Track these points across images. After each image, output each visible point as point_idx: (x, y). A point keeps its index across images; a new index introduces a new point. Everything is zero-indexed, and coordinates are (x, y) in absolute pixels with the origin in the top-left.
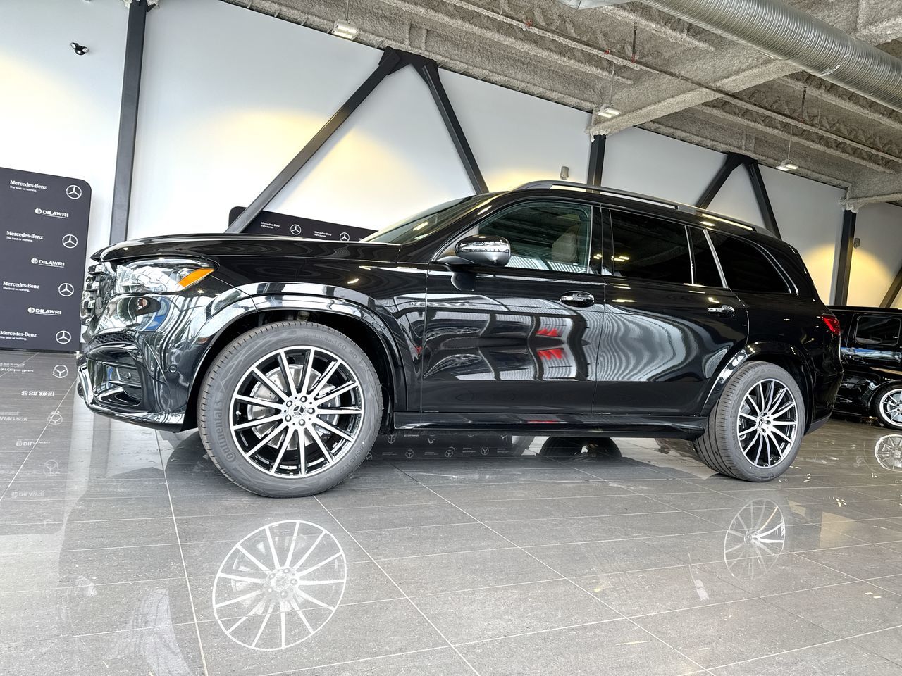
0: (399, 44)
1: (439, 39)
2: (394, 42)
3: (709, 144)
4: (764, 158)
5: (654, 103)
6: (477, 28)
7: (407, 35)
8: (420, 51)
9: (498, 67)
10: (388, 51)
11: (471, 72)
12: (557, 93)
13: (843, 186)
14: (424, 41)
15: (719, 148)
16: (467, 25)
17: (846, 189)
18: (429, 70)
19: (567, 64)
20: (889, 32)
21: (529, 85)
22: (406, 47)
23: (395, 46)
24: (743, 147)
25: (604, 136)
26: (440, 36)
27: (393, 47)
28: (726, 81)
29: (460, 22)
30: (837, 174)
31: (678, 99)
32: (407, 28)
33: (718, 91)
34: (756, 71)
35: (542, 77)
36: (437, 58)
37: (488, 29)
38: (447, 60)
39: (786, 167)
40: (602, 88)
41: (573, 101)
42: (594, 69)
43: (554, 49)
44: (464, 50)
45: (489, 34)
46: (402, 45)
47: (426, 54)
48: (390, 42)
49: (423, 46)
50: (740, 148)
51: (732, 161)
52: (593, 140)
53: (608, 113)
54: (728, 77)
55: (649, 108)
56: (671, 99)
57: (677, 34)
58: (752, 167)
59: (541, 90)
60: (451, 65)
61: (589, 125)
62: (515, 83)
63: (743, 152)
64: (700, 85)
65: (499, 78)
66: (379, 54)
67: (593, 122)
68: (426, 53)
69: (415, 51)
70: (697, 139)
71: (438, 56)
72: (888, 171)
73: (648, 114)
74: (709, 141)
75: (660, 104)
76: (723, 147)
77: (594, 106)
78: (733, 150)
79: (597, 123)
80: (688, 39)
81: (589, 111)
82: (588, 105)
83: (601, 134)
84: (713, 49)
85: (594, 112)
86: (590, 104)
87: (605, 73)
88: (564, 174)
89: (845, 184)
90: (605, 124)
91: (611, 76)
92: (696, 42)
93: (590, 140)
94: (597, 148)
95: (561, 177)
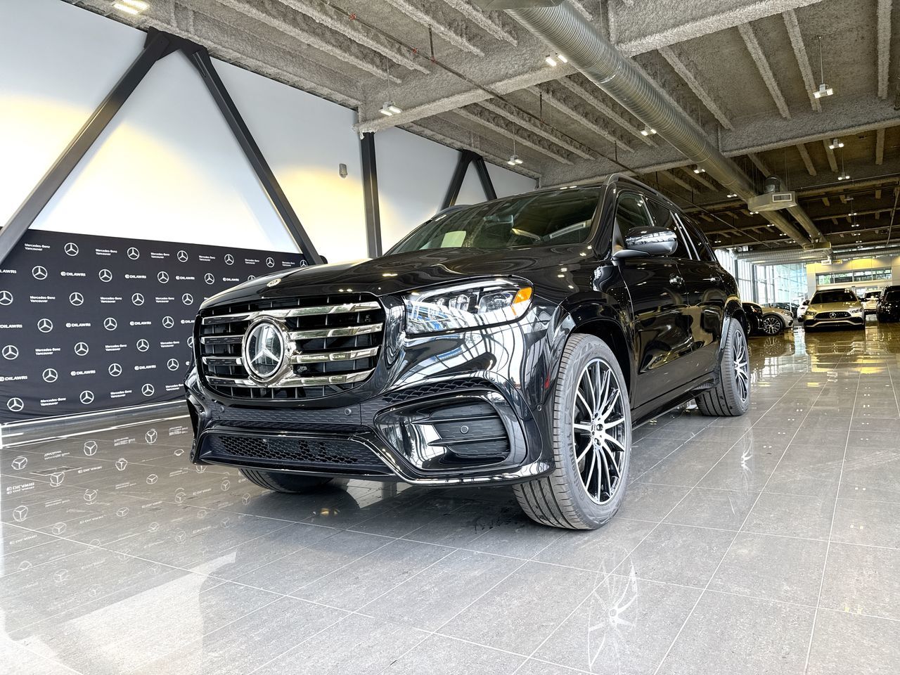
0: (166, 25)
1: (206, 23)
2: (160, 23)
3: (448, 142)
4: (487, 154)
5: (429, 102)
6: (264, 15)
7: (173, 15)
8: (190, 35)
9: (269, 59)
10: (152, 33)
11: (243, 62)
12: (327, 89)
13: (536, 177)
14: (192, 23)
15: (455, 146)
16: (254, 11)
17: (537, 179)
18: (199, 57)
19: (346, 60)
20: (634, 50)
21: (301, 79)
22: (173, 29)
23: (161, 26)
24: (473, 145)
25: (373, 133)
26: (206, 19)
27: (157, 28)
28: (499, 84)
29: (247, 6)
30: (532, 166)
31: (453, 99)
32: (172, 7)
33: (492, 93)
34: (526, 76)
35: (310, 71)
36: (208, 44)
37: (274, 17)
38: (219, 47)
39: (514, 162)
40: (364, 85)
41: (340, 97)
42: (370, 66)
43: (335, 44)
44: (233, 37)
45: (277, 23)
46: (169, 27)
47: (196, 39)
48: (156, 22)
49: (191, 29)
50: (470, 145)
51: (467, 158)
52: (362, 137)
53: (390, 111)
54: (500, 81)
55: (423, 107)
56: (446, 99)
57: (458, 38)
58: (479, 161)
59: (313, 85)
60: (222, 54)
61: (357, 122)
62: (287, 76)
63: (473, 149)
64: (480, 87)
65: (272, 70)
66: (143, 35)
67: (360, 120)
68: (196, 37)
69: (184, 35)
70: (440, 137)
71: (209, 42)
72: (569, 163)
73: (419, 113)
74: (449, 139)
75: (435, 104)
76: (458, 145)
77: (360, 103)
78: (466, 147)
79: (365, 120)
80: (467, 44)
81: (355, 109)
82: (353, 102)
83: (370, 132)
84: (483, 54)
85: (359, 110)
86: (355, 102)
87: (380, 71)
88: (343, 172)
89: (537, 175)
90: (376, 122)
91: (385, 74)
92: (472, 47)
93: (359, 136)
94: (368, 145)
95: (342, 175)
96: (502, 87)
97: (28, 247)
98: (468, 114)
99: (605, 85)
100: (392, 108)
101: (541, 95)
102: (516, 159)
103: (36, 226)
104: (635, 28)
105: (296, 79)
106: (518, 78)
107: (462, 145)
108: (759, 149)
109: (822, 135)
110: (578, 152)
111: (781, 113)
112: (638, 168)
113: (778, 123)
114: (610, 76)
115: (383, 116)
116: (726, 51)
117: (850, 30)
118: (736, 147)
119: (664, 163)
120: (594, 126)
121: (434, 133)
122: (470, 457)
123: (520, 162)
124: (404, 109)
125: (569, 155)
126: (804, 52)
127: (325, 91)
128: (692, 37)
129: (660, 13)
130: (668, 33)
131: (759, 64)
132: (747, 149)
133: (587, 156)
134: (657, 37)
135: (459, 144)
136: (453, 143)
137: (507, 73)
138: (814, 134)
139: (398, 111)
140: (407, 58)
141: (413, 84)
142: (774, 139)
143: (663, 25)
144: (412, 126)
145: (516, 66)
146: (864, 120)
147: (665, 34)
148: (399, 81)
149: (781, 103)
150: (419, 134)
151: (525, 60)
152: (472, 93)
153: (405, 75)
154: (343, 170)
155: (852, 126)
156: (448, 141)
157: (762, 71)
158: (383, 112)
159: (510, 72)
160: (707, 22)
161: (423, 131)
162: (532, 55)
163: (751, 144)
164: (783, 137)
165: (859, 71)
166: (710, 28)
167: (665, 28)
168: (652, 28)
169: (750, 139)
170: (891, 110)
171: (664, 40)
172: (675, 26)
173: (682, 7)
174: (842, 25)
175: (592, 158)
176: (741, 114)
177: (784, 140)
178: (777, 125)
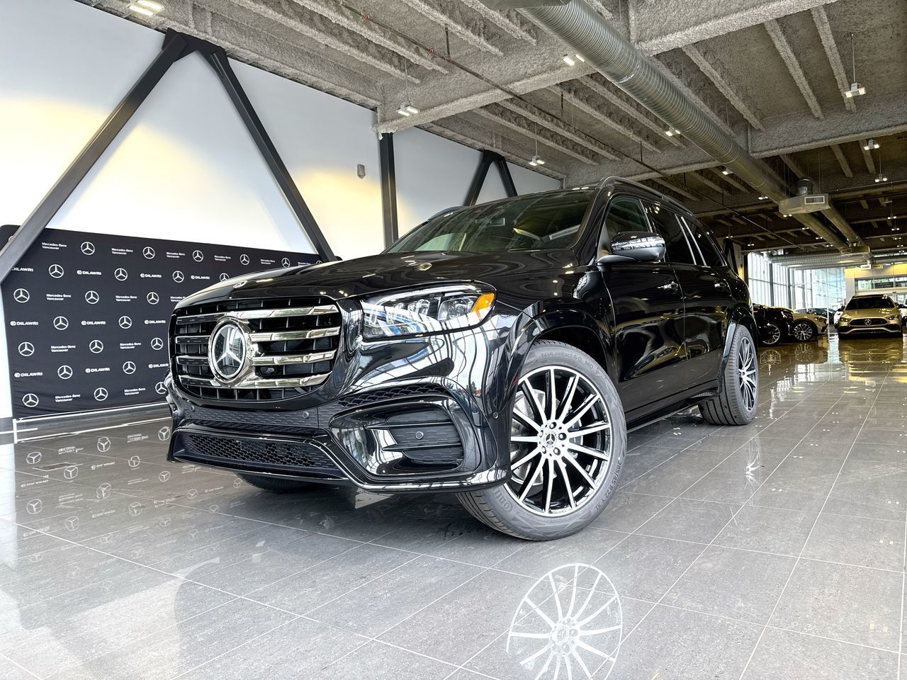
0: (183, 26)
1: (224, 24)
2: (177, 24)
3: (469, 143)
4: (509, 155)
5: (447, 102)
6: (281, 16)
7: (191, 16)
8: (207, 36)
9: (287, 59)
10: (169, 33)
11: (260, 62)
12: (345, 89)
13: (560, 178)
14: (210, 24)
15: (477, 146)
16: (271, 11)
17: (561, 180)
18: (217, 58)
19: (364, 60)
20: (654, 49)
21: (319, 80)
22: (191, 30)
23: (178, 28)
24: (494, 145)
25: (392, 134)
26: (224, 20)
27: (175, 29)
28: (517, 84)
29: (263, 7)
30: (556, 167)
31: (471, 99)
32: (190, 8)
33: (510, 93)
34: (545, 76)
35: (328, 72)
36: (225, 45)
37: (291, 17)
38: (237, 48)
39: (536, 163)
40: (383, 86)
41: (359, 97)
42: (388, 67)
43: (352, 44)
44: (251, 38)
45: (292, 23)
46: (187, 28)
47: (213, 40)
48: (174, 23)
49: (209, 30)
50: (492, 145)
51: (488, 158)
52: (381, 138)
53: (408, 112)
54: (519, 81)
55: (441, 107)
56: (464, 99)
57: (476, 37)
58: (501, 162)
59: (331, 85)
60: (240, 54)
61: (375, 122)
62: (305, 77)
63: (495, 150)
64: (497, 87)
65: (290, 71)
66: (161, 36)
67: (379, 120)
68: (214, 38)
69: (202, 36)
70: (461, 137)
71: (227, 43)
72: (594, 164)
73: (438, 114)
74: (470, 139)
75: (453, 104)
76: (480, 145)
77: (378, 103)
78: (488, 148)
79: (384, 120)
80: (485, 44)
81: (374, 109)
82: (372, 103)
83: (389, 132)
84: (502, 54)
85: (378, 110)
86: (374, 102)
87: (398, 71)
88: (361, 173)
89: (561, 176)
90: (394, 122)
91: (403, 74)
92: (490, 47)
93: (378, 138)
94: (387, 145)
95: (360, 176)
96: (520, 87)
97: (45, 245)
98: (489, 114)
99: (624, 85)
100: (409, 109)
101: (562, 95)
102: (537, 159)
103: (54, 224)
104: (656, 26)
105: (314, 79)
106: (537, 78)
107: (484, 145)
108: (790, 150)
109: (856, 135)
110: (604, 153)
111: (814, 112)
112: (665, 169)
113: (810, 123)
114: (629, 75)
115: (401, 117)
116: (754, 49)
117: (885, 27)
118: (766, 148)
119: (691, 164)
120: (618, 126)
121: (455, 133)
122: (425, 463)
123: (542, 162)
124: (422, 110)
125: (594, 156)
126: (835, 50)
127: (344, 91)
128: (715, 35)
129: (682, 10)
130: (690, 31)
131: (787, 62)
132: (777, 150)
133: (613, 157)
134: (678, 35)
135: (480, 144)
136: (474, 143)
137: (526, 73)
138: (846, 135)
139: (415, 111)
140: (426, 58)
141: (432, 84)
142: (806, 140)
143: (685, 23)
144: (432, 127)
145: (535, 65)
146: (901, 120)
147: (686, 32)
148: (417, 81)
149: (812, 102)
150: (440, 135)
151: (545, 59)
152: (491, 93)
153: (423, 75)
154: (361, 171)
155: (889, 127)
156: (470, 141)
157: (792, 70)
158: (401, 112)
159: (529, 71)
161: (444, 132)
162: (552, 54)
163: (782, 144)
164: (816, 137)
165: (895, 69)
166: (733, 26)
167: (687, 26)
168: (674, 26)
169: (781, 140)
171: (686, 38)
172: (696, 24)
173: (704, 5)
174: (876, 22)
175: (617, 159)
176: (771, 114)
177: (817, 141)
178: (810, 125)
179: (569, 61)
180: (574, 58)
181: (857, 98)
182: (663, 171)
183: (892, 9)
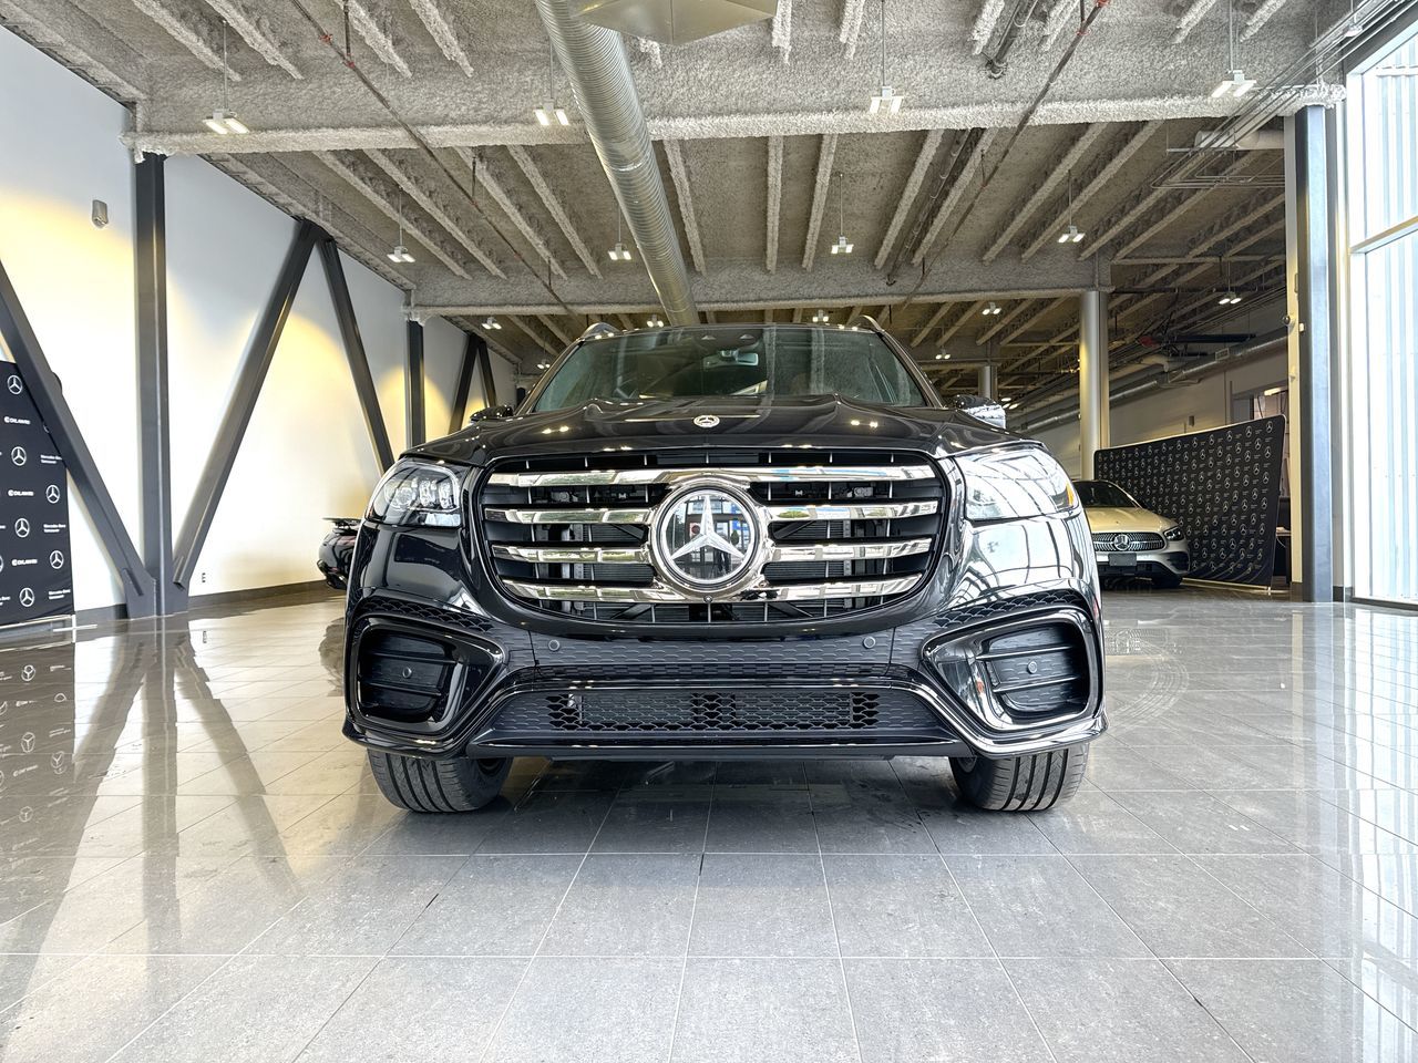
3: (281, 201)
4: (341, 235)
5: (295, 128)
12: (84, 54)
13: (406, 287)
15: (292, 210)
19: (151, 13)
24: (321, 214)
25: (164, 157)
28: (432, 129)
33: (418, 140)
35: (52, 11)
39: (399, 258)
40: (153, 66)
41: (105, 75)
42: (193, 37)
50: (317, 213)
52: (140, 159)
53: (228, 128)
54: (434, 125)
55: (282, 134)
56: (331, 131)
57: (381, 36)
58: (329, 246)
61: (130, 128)
63: (320, 222)
67: (139, 127)
70: (271, 190)
72: (466, 276)
74: (285, 196)
75: (308, 134)
76: (299, 209)
77: (142, 96)
78: (311, 216)
79: (150, 130)
80: (391, 50)
81: (130, 105)
82: (129, 91)
83: (159, 152)
84: (410, 74)
85: (139, 108)
86: (135, 92)
87: (207, 51)
88: (100, 216)
89: (410, 285)
90: (176, 138)
91: (216, 59)
92: (397, 58)
93: (132, 157)
94: (149, 176)
95: (96, 221)
96: (436, 136)
98: (337, 162)
99: (618, 177)
100: (231, 123)
101: (474, 167)
102: (404, 252)
104: (657, 101)
105: (27, 18)
106: (470, 128)
107: (306, 210)
108: (716, 307)
109: (808, 301)
110: (487, 262)
111: (768, 262)
112: (572, 304)
113: (758, 276)
115: (206, 130)
116: (733, 164)
117: (873, 175)
118: (704, 299)
119: (609, 303)
120: (528, 228)
121: (263, 180)
123: (409, 259)
124: (257, 128)
125: (468, 261)
126: (825, 190)
127: (81, 57)
128: (733, 136)
129: (694, 89)
130: (707, 122)
131: (771, 191)
132: (719, 305)
133: (498, 272)
134: (692, 122)
135: (301, 208)
136: (291, 204)
137: (447, 115)
138: (799, 299)
139: (241, 129)
140: (272, 44)
141: (260, 88)
142: (752, 296)
143: (697, 108)
144: (228, 160)
145: (464, 108)
146: (856, 292)
147: (702, 121)
148: (237, 78)
149: (772, 249)
150: (235, 176)
151: (480, 102)
152: (384, 132)
153: (255, 66)
154: (100, 213)
155: (841, 297)
156: (283, 199)
157: (771, 202)
158: (210, 124)
159: (453, 114)
160: (760, 121)
161: (245, 173)
162: (493, 95)
163: (724, 298)
164: (763, 296)
165: (861, 228)
166: (759, 129)
167: (699, 114)
168: (681, 108)
169: (723, 291)
170: (883, 284)
171: (698, 129)
172: (713, 113)
173: (723, 90)
174: (868, 166)
175: (503, 276)
177: (766, 300)
178: (756, 278)
179: (542, 118)
180: (552, 116)
181: (842, 255)
182: (570, 307)
183: (888, 156)
